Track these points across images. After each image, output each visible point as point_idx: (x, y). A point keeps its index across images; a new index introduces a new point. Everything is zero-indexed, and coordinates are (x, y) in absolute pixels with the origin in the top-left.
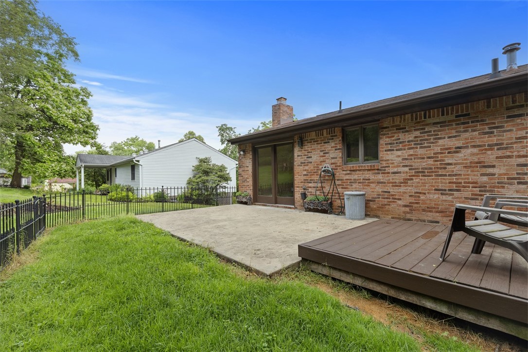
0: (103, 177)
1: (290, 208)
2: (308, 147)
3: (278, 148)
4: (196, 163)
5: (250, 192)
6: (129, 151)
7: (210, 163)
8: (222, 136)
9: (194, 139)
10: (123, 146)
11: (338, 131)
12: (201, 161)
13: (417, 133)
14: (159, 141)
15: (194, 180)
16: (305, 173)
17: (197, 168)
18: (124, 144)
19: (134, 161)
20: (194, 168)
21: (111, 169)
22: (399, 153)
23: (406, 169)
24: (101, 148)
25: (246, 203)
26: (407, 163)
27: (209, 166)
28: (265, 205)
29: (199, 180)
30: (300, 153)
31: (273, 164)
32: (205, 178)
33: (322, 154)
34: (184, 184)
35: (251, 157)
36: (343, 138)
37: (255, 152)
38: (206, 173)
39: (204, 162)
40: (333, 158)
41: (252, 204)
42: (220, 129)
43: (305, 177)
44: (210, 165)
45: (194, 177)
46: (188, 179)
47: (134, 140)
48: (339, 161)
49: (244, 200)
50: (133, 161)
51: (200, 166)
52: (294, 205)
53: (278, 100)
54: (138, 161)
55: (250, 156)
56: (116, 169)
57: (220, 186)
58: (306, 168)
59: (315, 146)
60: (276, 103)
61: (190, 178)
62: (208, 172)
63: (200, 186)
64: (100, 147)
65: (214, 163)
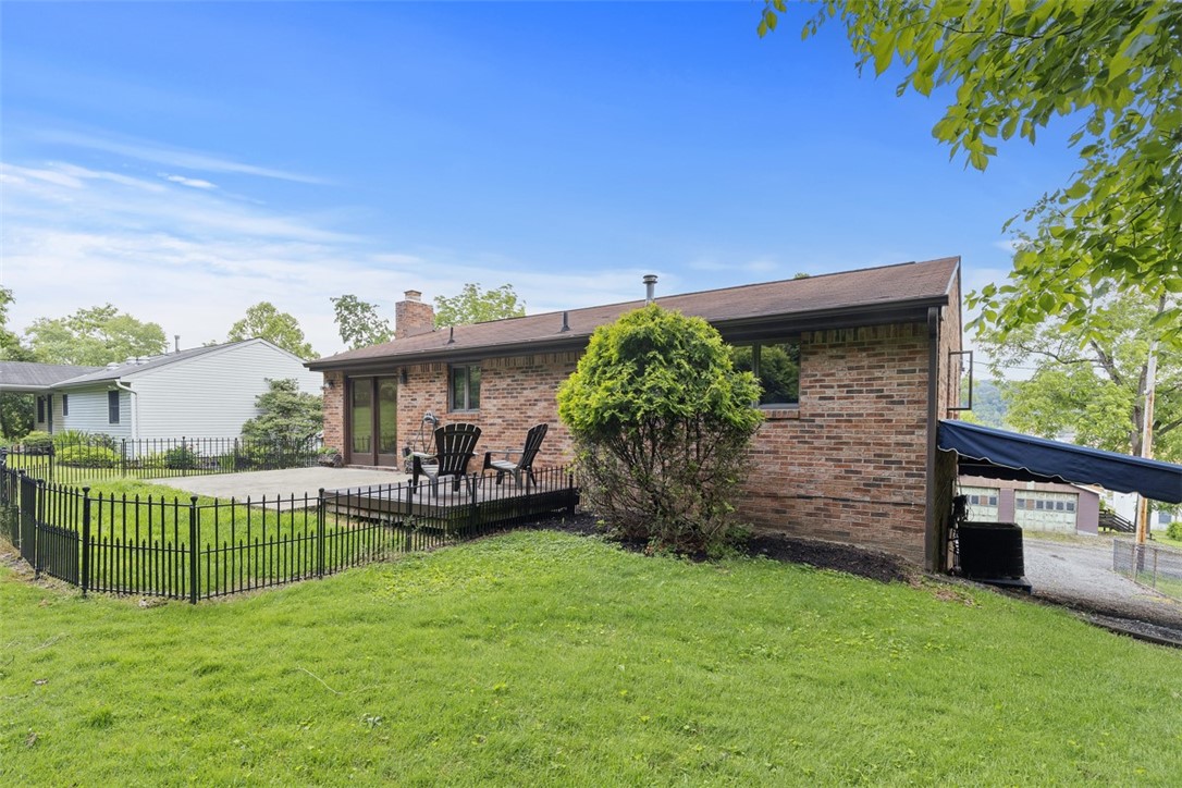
0: (25, 413)
1: (392, 470)
2: (413, 384)
3: (380, 381)
4: (265, 390)
5: (340, 448)
6: (89, 343)
7: (295, 392)
8: (345, 321)
9: (260, 340)
10: (67, 328)
11: (444, 367)
12: (277, 386)
13: (509, 381)
14: (177, 338)
15: (258, 424)
16: (409, 420)
17: (266, 402)
18: (70, 325)
19: (119, 384)
20: (258, 400)
21: (50, 397)
22: (495, 401)
23: (500, 420)
24: (18, 343)
25: (331, 465)
26: (501, 413)
27: (291, 398)
28: (360, 468)
29: (268, 425)
30: (403, 393)
31: (372, 405)
32: (282, 421)
33: (427, 396)
34: (235, 432)
35: (342, 392)
36: (449, 377)
37: (349, 385)
38: (286, 411)
39: (283, 389)
40: (438, 403)
41: (342, 466)
42: (339, 305)
43: (409, 427)
44: (295, 395)
45: (259, 418)
46: (244, 422)
47: (101, 317)
48: (444, 407)
49: (330, 460)
50: (115, 384)
51: (273, 396)
52: (396, 465)
53: (406, 293)
54: (128, 384)
55: (340, 390)
56: (65, 398)
57: (317, 439)
58: (411, 414)
59: (420, 385)
60: (402, 298)
61: (250, 421)
62: (289, 410)
63: (273, 436)
64: (13, 341)
65: (305, 391)
